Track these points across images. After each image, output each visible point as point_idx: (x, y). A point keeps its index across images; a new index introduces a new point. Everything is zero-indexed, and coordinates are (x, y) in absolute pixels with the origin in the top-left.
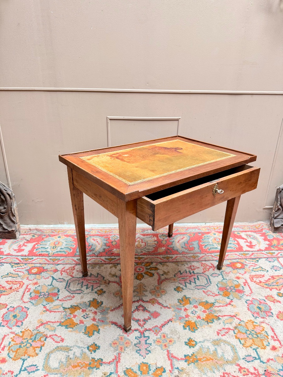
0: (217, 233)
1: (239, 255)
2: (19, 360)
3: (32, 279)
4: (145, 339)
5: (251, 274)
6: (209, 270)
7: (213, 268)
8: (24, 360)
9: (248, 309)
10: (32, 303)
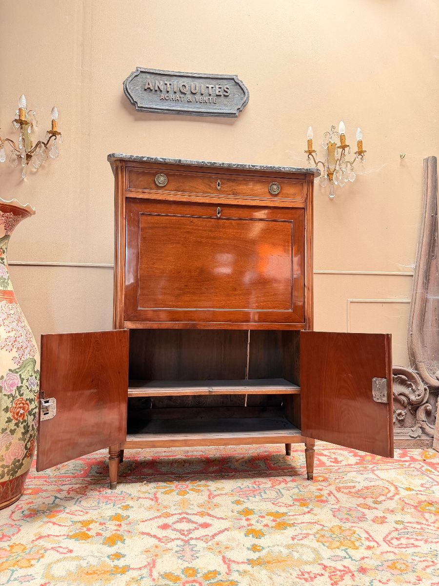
2: (6, 571)
3: (24, 499)
4: (190, 547)
5: (339, 486)
8: (13, 571)
9: (334, 516)
10: (25, 520)
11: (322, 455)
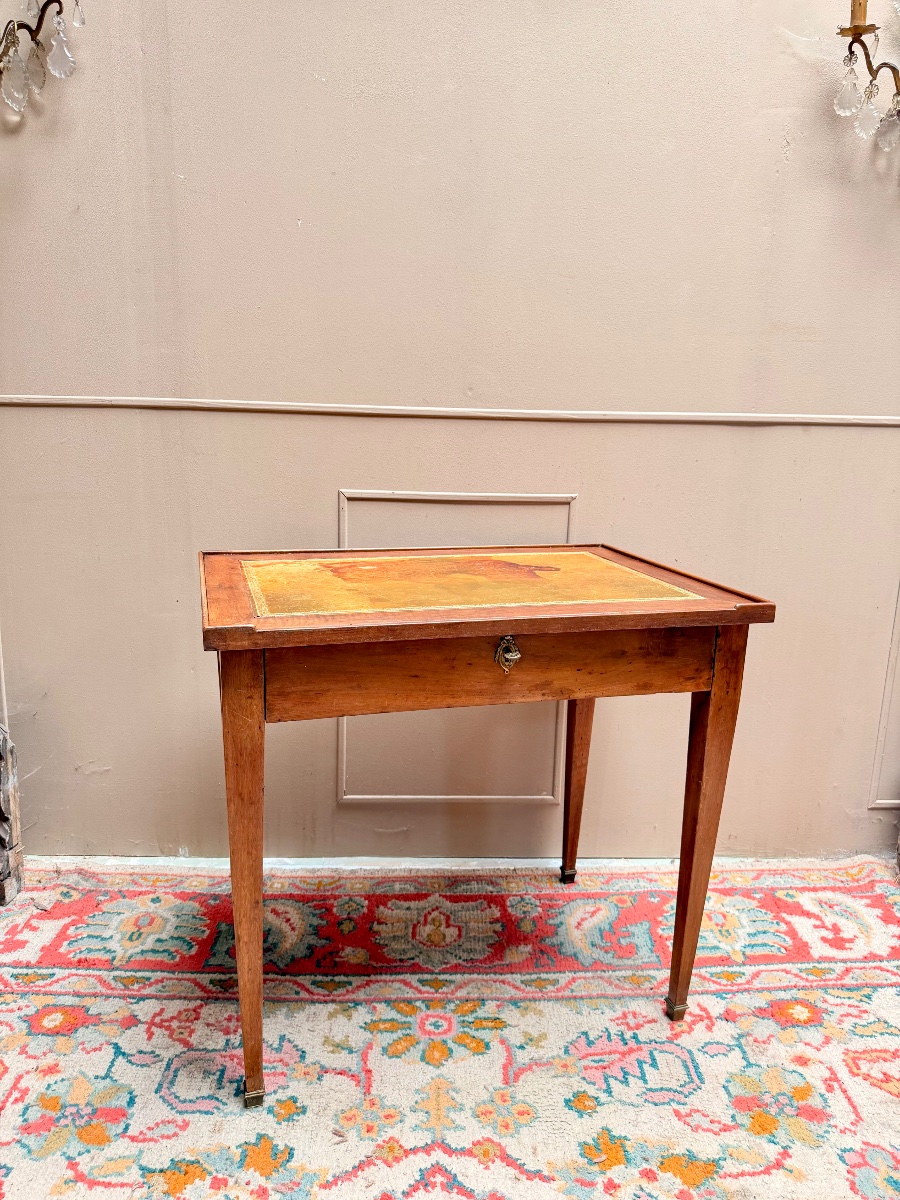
1: (796, 976)
3: (38, 1053)
5: (852, 1047)
6: (691, 1029)
7: (706, 1021)
9: (853, 1186)
10: (24, 1146)
11: (800, 910)
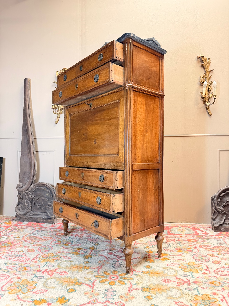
0: (182, 227)
1: (194, 237)
2: (44, 263)
4: (119, 263)
5: (202, 245)
6: (171, 241)
8: (47, 263)
9: (193, 258)
10: (56, 245)
11: (199, 230)
